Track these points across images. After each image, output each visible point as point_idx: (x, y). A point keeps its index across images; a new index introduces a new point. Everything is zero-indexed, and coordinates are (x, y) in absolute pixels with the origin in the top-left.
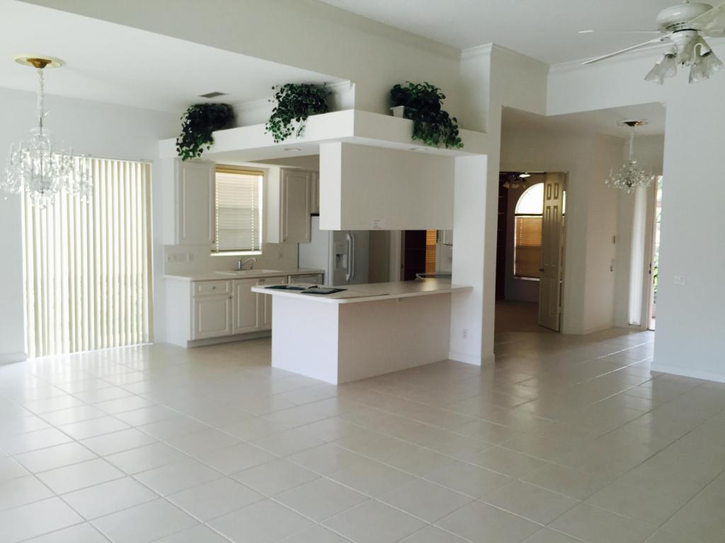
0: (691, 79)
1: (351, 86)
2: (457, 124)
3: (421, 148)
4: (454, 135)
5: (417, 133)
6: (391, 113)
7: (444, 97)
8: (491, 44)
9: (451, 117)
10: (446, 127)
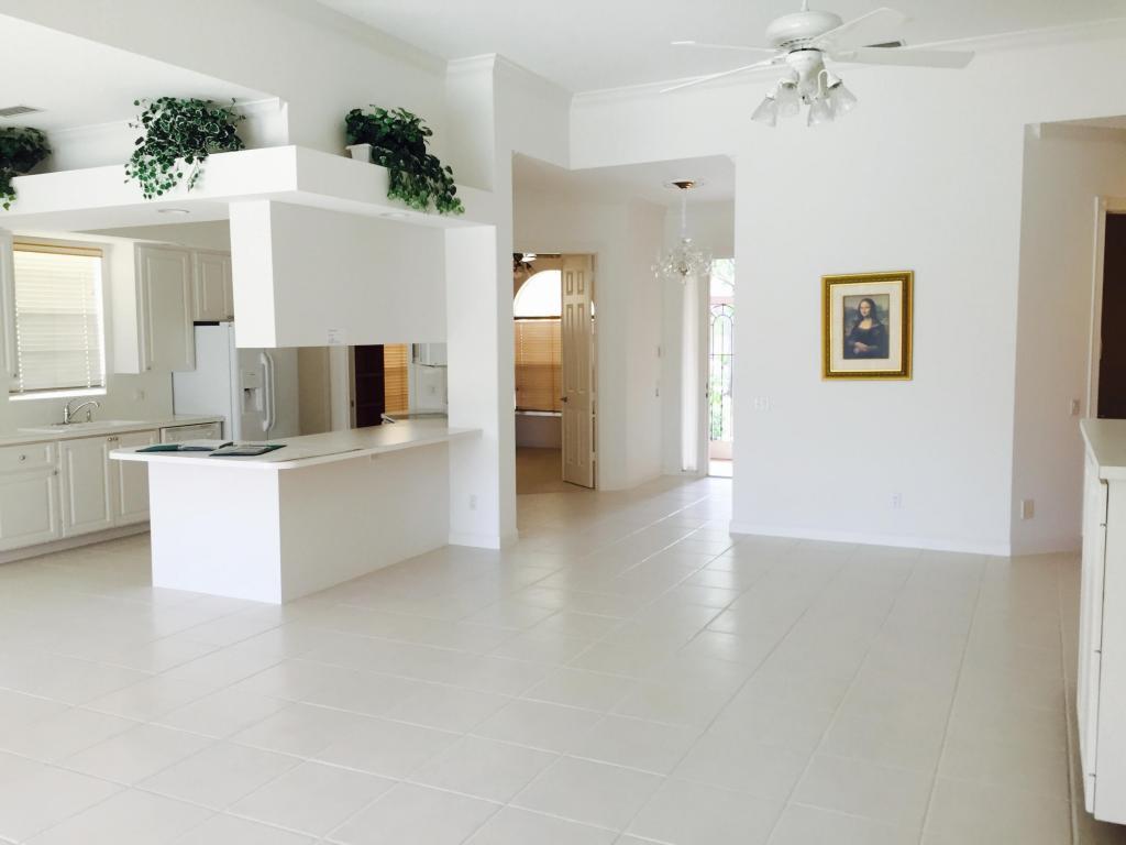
0: (810, 120)
1: (281, 106)
2: (453, 176)
3: (401, 212)
4: (449, 193)
5: (394, 186)
6: (349, 155)
7: (430, 133)
8: (494, 54)
9: (443, 165)
10: (436, 181)
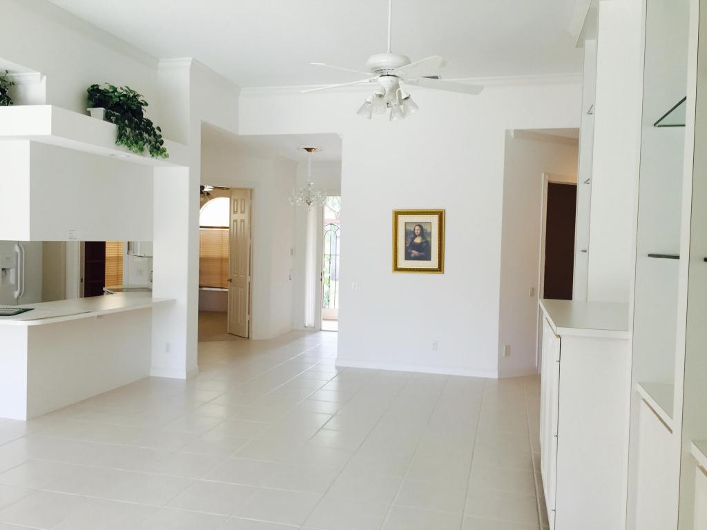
1: (41, 78)
2: (161, 133)
3: (125, 154)
4: (158, 144)
5: (121, 137)
6: (89, 114)
7: (147, 104)
8: (191, 59)
9: (154, 126)
10: (150, 135)
